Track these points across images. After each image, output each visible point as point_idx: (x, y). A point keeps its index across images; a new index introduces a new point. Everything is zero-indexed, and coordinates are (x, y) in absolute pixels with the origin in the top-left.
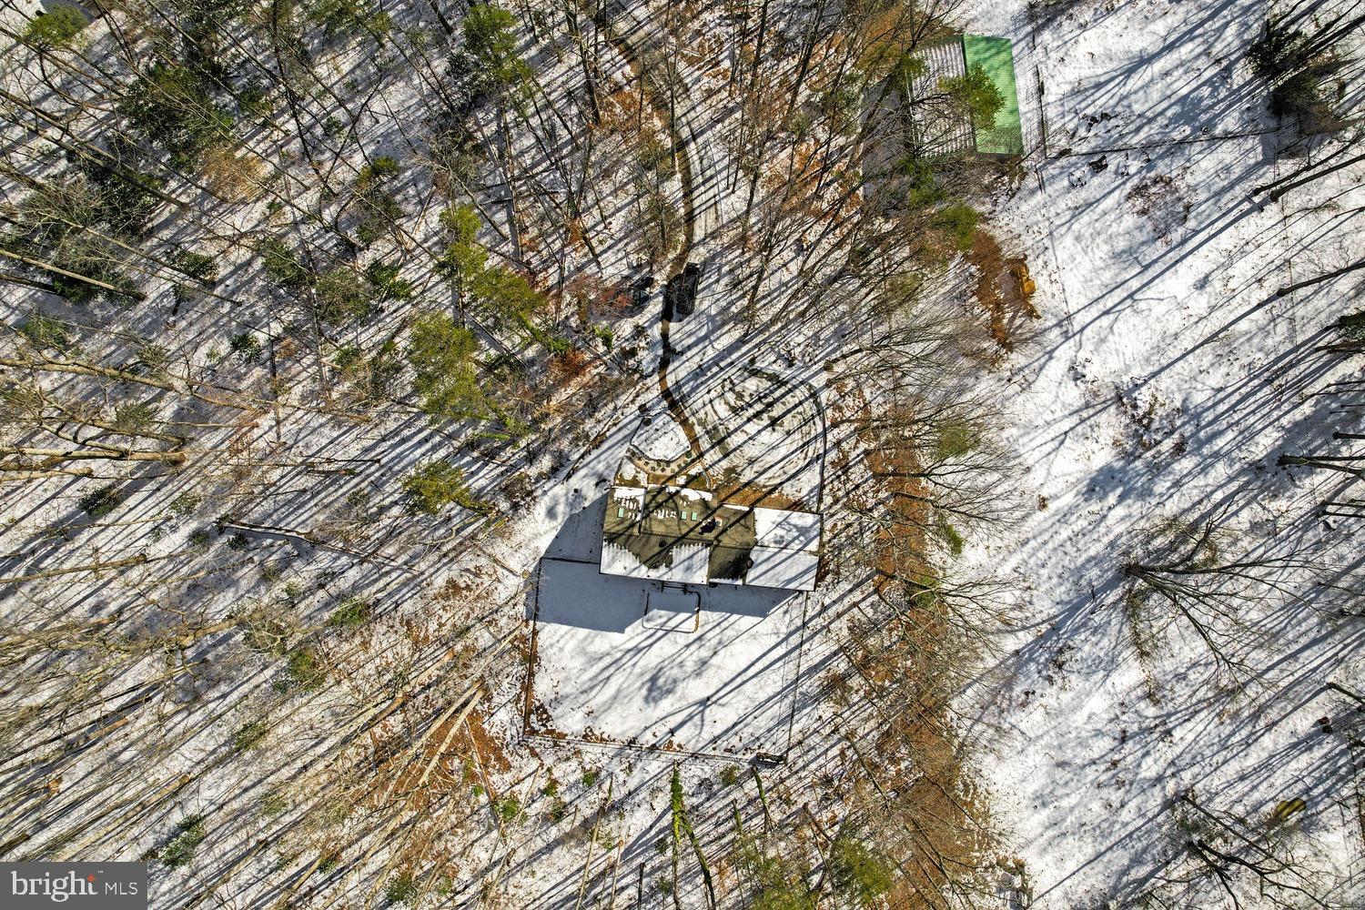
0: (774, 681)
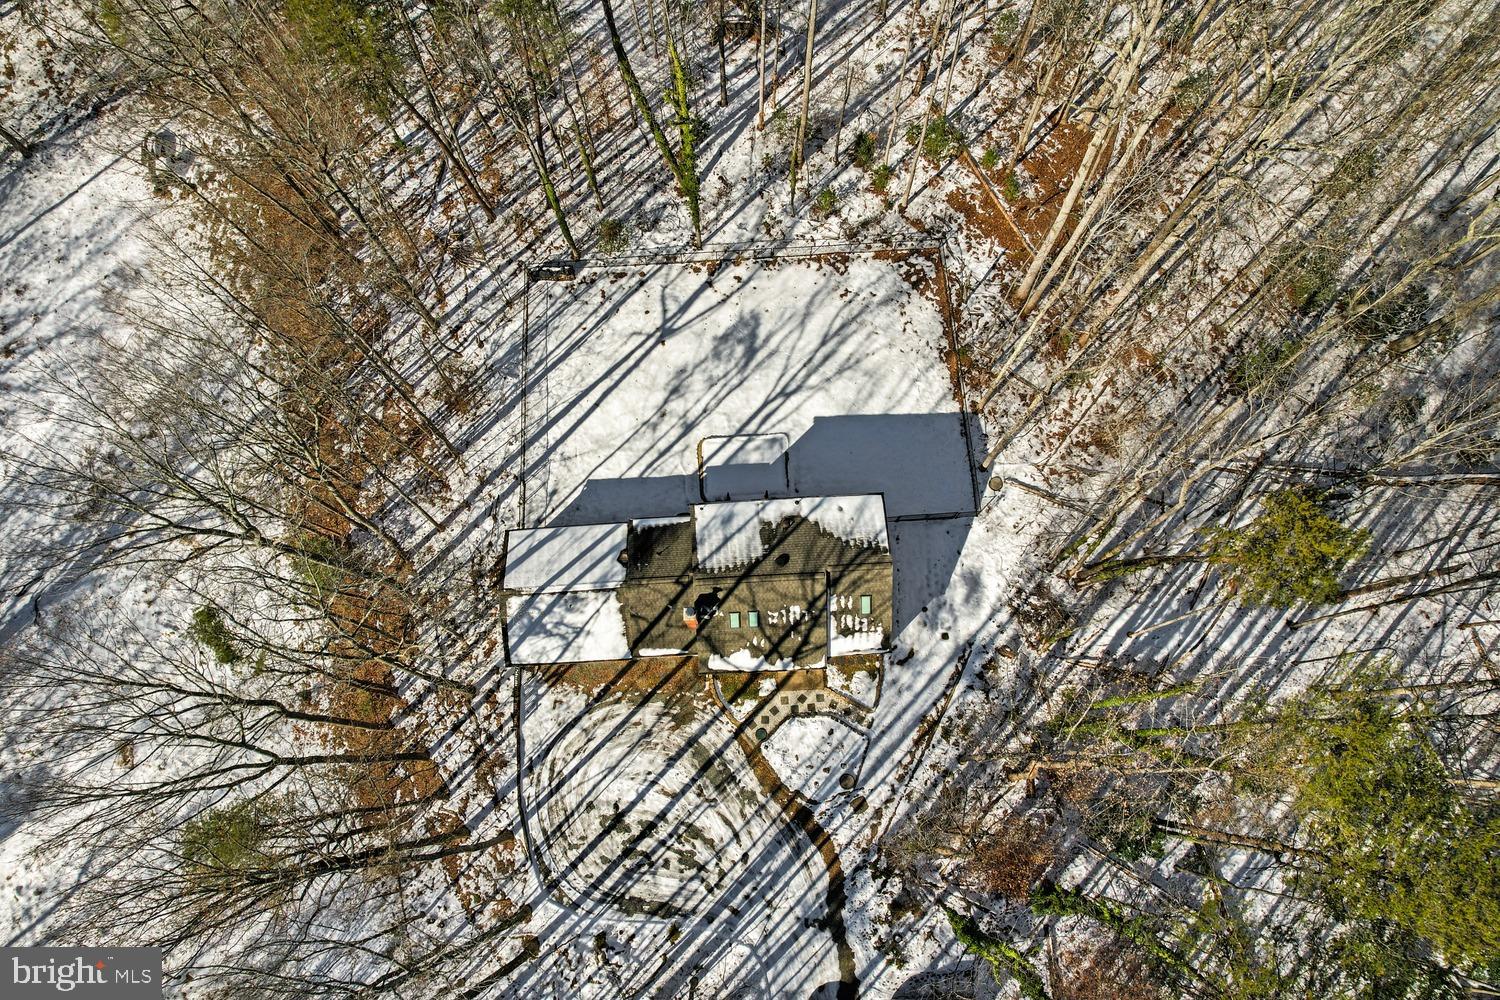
0: (561, 384)
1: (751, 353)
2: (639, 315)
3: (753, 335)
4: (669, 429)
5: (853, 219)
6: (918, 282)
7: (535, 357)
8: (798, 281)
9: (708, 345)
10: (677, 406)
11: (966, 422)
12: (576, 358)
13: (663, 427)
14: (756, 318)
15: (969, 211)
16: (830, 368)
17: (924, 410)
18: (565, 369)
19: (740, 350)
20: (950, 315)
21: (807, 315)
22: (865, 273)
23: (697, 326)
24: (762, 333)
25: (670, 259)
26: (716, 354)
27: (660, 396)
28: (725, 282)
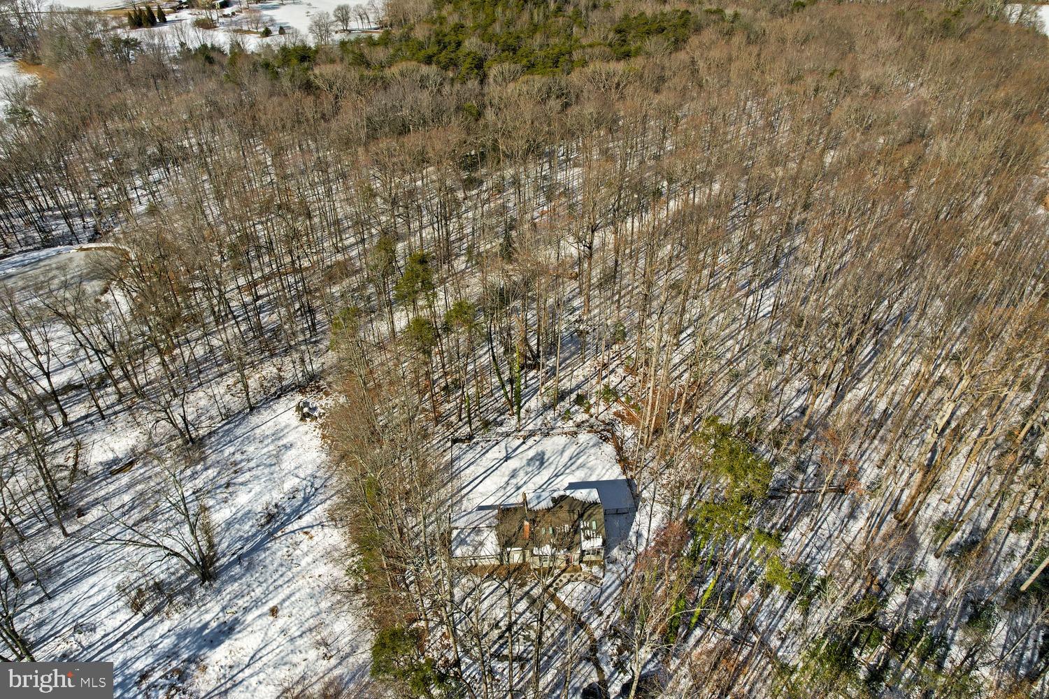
1: (542, 464)
2: (497, 453)
3: (543, 458)
4: (511, 489)
5: (578, 420)
6: (606, 440)
7: (456, 468)
8: (558, 441)
9: (525, 462)
10: (514, 481)
11: (629, 482)
12: (472, 468)
13: (508, 488)
14: (543, 453)
15: (623, 418)
16: (574, 467)
17: (612, 479)
18: (467, 471)
19: (537, 463)
20: (619, 449)
21: (563, 451)
22: (584, 437)
23: (520, 456)
24: (546, 457)
25: (508, 435)
26: (528, 464)
27: (507, 479)
28: (530, 442)
